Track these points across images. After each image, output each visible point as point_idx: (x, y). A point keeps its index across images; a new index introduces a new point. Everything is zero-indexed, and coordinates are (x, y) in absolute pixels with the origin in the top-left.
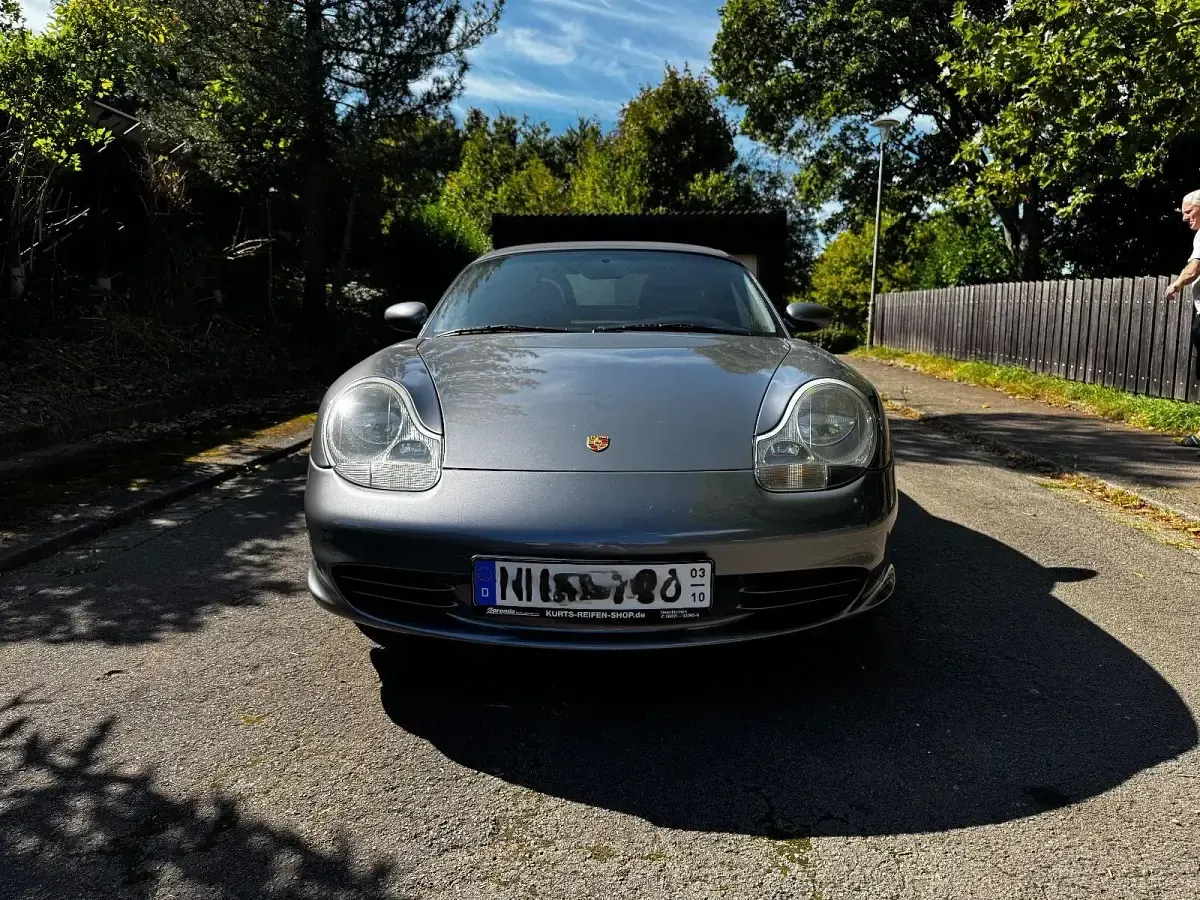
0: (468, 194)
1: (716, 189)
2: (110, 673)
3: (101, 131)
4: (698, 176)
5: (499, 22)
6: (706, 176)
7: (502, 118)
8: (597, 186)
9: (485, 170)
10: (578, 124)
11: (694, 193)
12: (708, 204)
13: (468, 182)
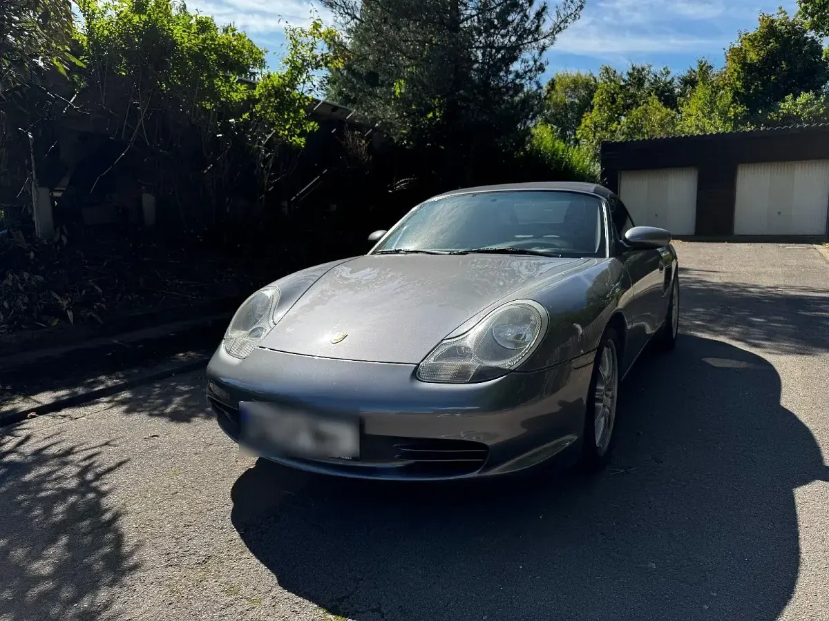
0: (596, 127)
1: (805, 105)
2: (153, 436)
3: (312, 124)
4: (789, 97)
5: (582, 12)
6: (796, 95)
7: (634, 69)
8: (699, 112)
9: (612, 109)
10: (697, 64)
11: (785, 111)
12: (797, 118)
13: (598, 119)
